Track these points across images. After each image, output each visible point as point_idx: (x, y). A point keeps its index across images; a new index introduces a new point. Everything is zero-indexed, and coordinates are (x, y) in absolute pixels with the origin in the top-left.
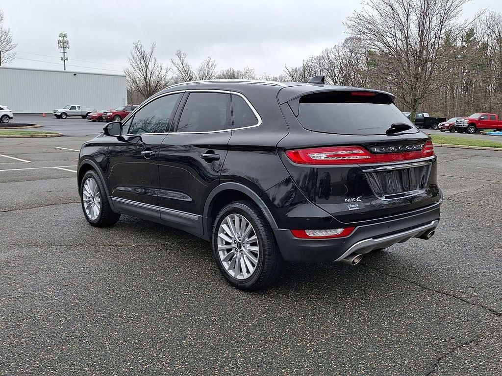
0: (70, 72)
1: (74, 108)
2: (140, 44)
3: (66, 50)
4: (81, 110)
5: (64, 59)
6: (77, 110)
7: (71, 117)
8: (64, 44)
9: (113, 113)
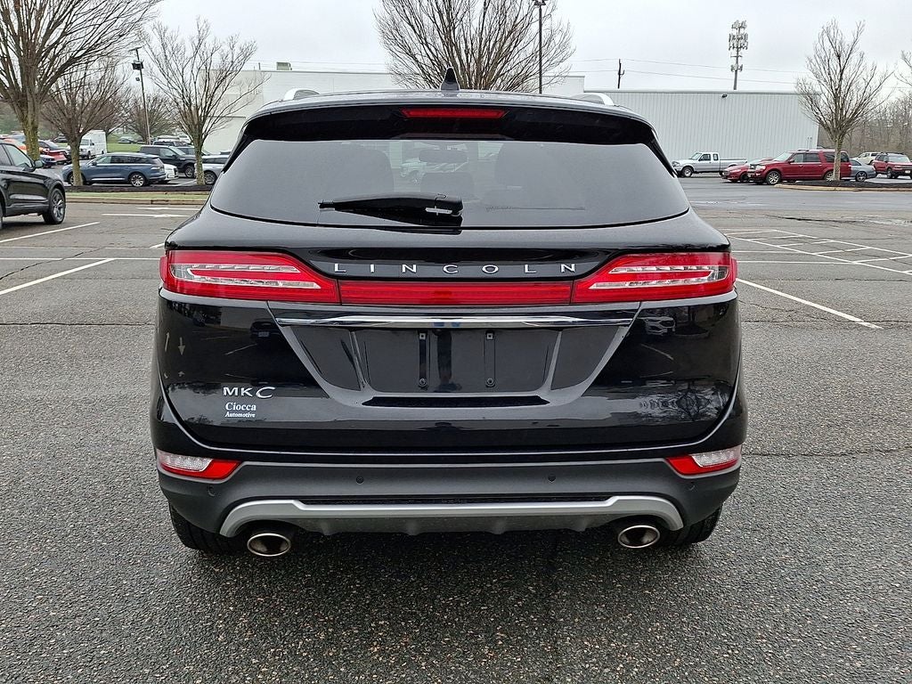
0: (715, 93)
1: (706, 158)
2: (835, 27)
3: (742, 51)
4: (718, 161)
5: (736, 69)
6: (712, 161)
7: (700, 175)
8: (739, 42)
9: (767, 166)
